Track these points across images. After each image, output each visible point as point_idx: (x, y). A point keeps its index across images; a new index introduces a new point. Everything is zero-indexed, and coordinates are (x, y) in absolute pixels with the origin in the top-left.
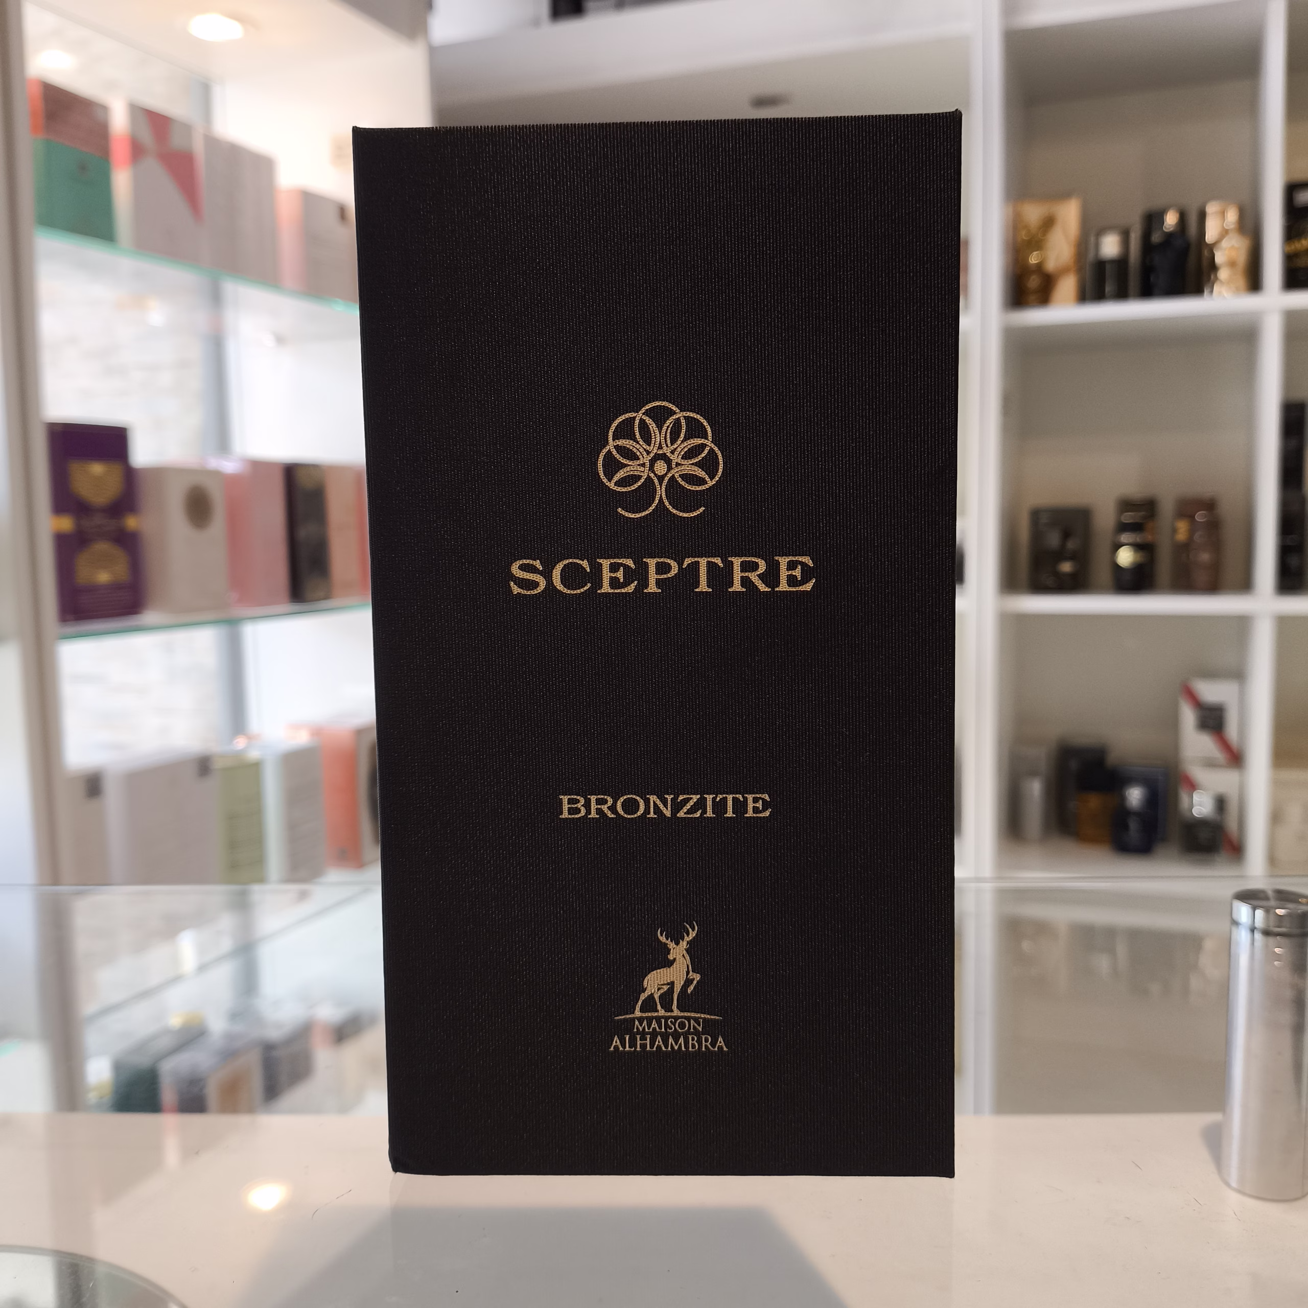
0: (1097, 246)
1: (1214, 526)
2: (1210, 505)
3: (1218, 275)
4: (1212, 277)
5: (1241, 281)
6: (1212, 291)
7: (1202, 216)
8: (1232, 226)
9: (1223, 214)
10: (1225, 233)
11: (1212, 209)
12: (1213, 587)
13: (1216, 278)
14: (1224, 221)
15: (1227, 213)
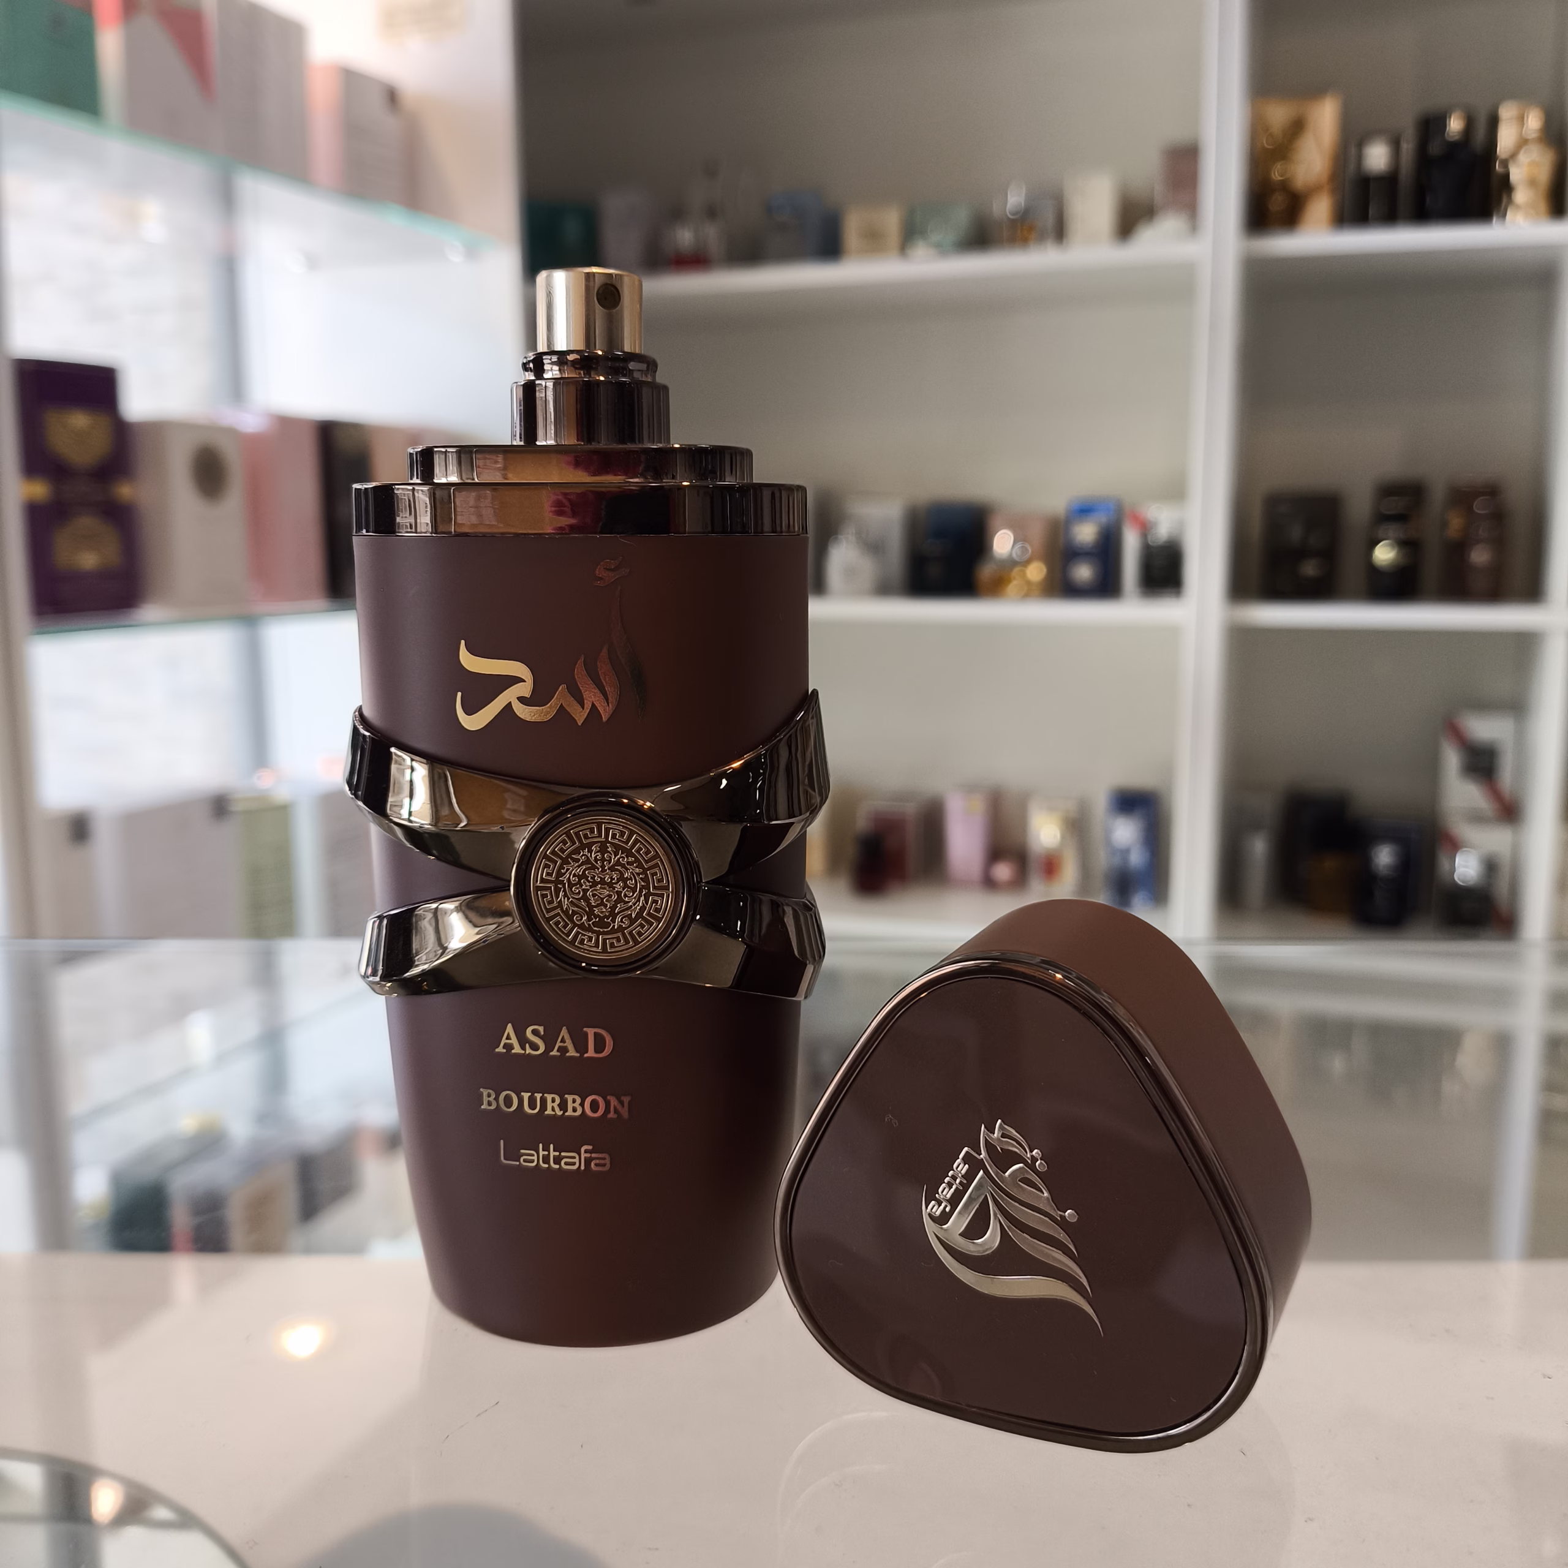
0: (1360, 157)
1: (1499, 517)
2: (1492, 491)
3: (1513, 197)
4: (1505, 200)
5: (1542, 206)
6: (1504, 215)
7: (1493, 123)
8: (1534, 136)
9: (1521, 119)
10: (1522, 143)
11: (1507, 112)
12: (1495, 595)
13: (1510, 202)
14: (1523, 127)
15: (1528, 118)
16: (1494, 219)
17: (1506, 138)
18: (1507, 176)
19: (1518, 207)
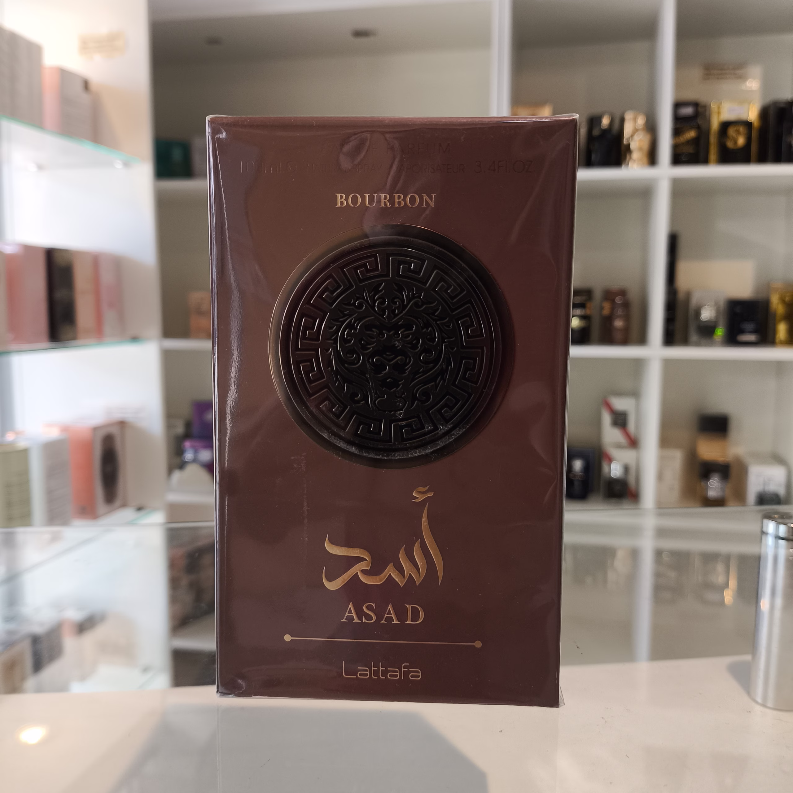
1: (626, 305)
2: (623, 293)
3: (632, 155)
4: (628, 157)
5: (645, 160)
6: (628, 164)
7: (622, 121)
8: (641, 127)
9: (635, 120)
10: (635, 131)
11: (629, 116)
12: (625, 341)
13: (630, 158)
14: (636, 123)
15: (638, 119)
16: (623, 166)
17: (628, 129)
18: (629, 145)
19: (634, 161)
